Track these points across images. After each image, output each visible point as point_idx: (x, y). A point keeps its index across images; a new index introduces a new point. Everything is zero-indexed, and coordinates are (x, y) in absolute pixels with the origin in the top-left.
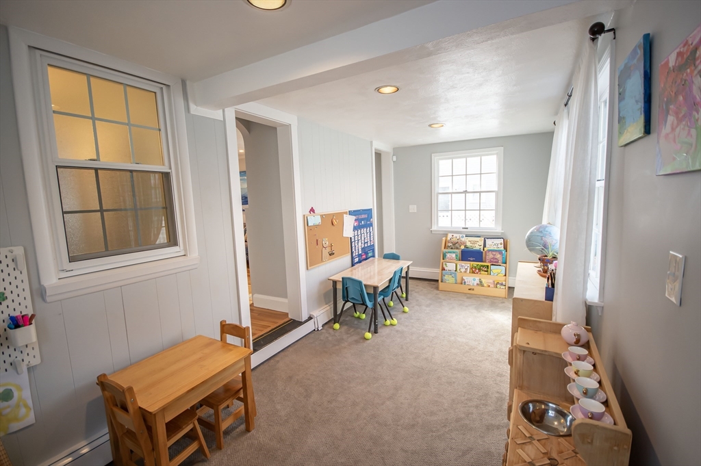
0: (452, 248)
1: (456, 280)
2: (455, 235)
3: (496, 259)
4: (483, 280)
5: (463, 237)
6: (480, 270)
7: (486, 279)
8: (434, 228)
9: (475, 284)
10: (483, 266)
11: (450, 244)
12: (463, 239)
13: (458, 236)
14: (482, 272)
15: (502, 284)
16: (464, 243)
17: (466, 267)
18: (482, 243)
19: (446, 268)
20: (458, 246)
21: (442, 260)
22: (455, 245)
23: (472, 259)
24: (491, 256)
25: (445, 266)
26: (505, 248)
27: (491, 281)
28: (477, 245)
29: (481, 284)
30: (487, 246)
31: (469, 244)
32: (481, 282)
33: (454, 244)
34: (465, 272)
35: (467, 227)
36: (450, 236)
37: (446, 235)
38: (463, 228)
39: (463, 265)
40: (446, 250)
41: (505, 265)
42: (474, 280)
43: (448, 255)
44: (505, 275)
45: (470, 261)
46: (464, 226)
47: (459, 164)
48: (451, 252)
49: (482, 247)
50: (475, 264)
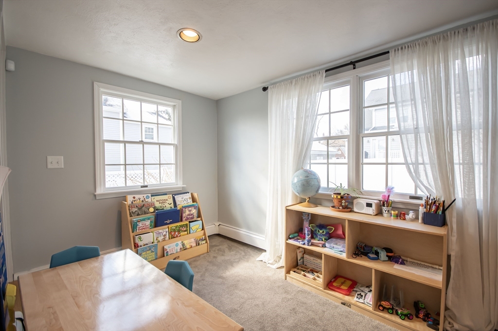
0: (138, 215)
1: (156, 254)
2: (137, 197)
3: (192, 215)
4: (186, 242)
5: (148, 197)
6: (179, 231)
7: (189, 241)
8: (99, 191)
9: (179, 250)
10: (182, 226)
11: (134, 210)
12: (149, 200)
13: (141, 196)
14: (182, 233)
15: (202, 240)
16: (152, 205)
17: (165, 233)
18: (171, 201)
19: (140, 243)
20: (146, 210)
21: (132, 235)
22: (142, 209)
23: (168, 221)
24: (187, 212)
25: (137, 241)
26: (194, 200)
27: (193, 240)
28: (168, 206)
29: (184, 248)
30: (178, 203)
31: (157, 205)
32: (183, 245)
33: (140, 208)
34: (164, 240)
35: (146, 184)
36: (130, 199)
37: (125, 199)
38: (142, 187)
39: (160, 231)
41: (199, 219)
42: (177, 245)
43: (140, 224)
44: (203, 229)
45: (167, 224)
46: (142, 184)
47: (133, 107)
48: (144, 220)
49: (172, 205)
50: (173, 226)
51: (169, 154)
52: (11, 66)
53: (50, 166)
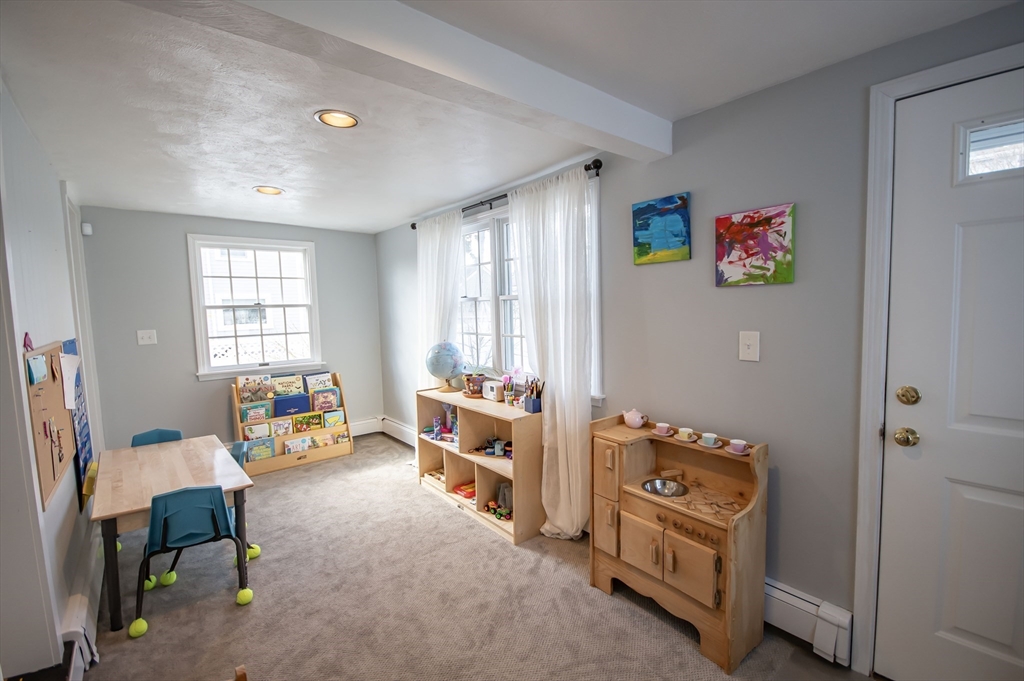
0: (252, 401)
1: (273, 450)
2: (251, 378)
3: (328, 402)
4: (317, 438)
5: (266, 379)
6: (308, 424)
7: (321, 436)
8: (202, 371)
9: (306, 448)
10: (313, 417)
11: (246, 395)
12: (268, 383)
13: (257, 378)
14: (312, 427)
15: (343, 437)
16: (272, 389)
17: (286, 425)
18: (301, 384)
19: (251, 436)
20: (263, 395)
21: (240, 425)
22: (257, 394)
23: (292, 411)
24: (321, 399)
25: (247, 433)
26: (336, 383)
27: (329, 436)
28: (295, 388)
29: (314, 445)
30: (310, 386)
31: (279, 389)
32: (314, 442)
33: (255, 392)
34: (286, 433)
35: (266, 361)
36: (241, 381)
37: (235, 380)
38: (261, 365)
39: (280, 422)
40: (244, 406)
41: (341, 408)
42: (304, 441)
43: (251, 413)
44: (345, 422)
45: (290, 414)
46: (262, 362)
47: (243, 260)
48: (256, 407)
49: (302, 390)
50: (300, 416)
51: (300, 319)
52: (88, 230)
53: (141, 342)
